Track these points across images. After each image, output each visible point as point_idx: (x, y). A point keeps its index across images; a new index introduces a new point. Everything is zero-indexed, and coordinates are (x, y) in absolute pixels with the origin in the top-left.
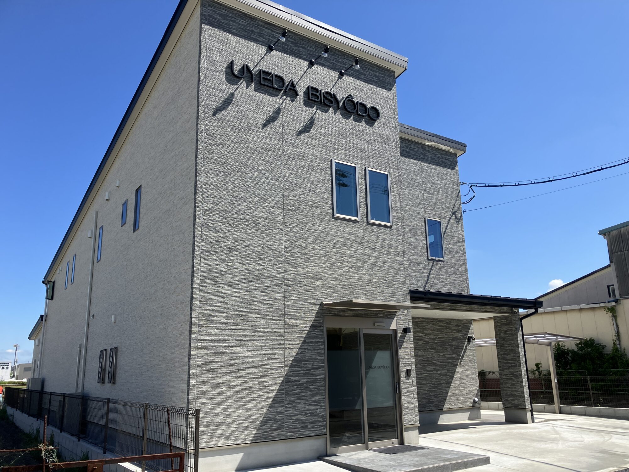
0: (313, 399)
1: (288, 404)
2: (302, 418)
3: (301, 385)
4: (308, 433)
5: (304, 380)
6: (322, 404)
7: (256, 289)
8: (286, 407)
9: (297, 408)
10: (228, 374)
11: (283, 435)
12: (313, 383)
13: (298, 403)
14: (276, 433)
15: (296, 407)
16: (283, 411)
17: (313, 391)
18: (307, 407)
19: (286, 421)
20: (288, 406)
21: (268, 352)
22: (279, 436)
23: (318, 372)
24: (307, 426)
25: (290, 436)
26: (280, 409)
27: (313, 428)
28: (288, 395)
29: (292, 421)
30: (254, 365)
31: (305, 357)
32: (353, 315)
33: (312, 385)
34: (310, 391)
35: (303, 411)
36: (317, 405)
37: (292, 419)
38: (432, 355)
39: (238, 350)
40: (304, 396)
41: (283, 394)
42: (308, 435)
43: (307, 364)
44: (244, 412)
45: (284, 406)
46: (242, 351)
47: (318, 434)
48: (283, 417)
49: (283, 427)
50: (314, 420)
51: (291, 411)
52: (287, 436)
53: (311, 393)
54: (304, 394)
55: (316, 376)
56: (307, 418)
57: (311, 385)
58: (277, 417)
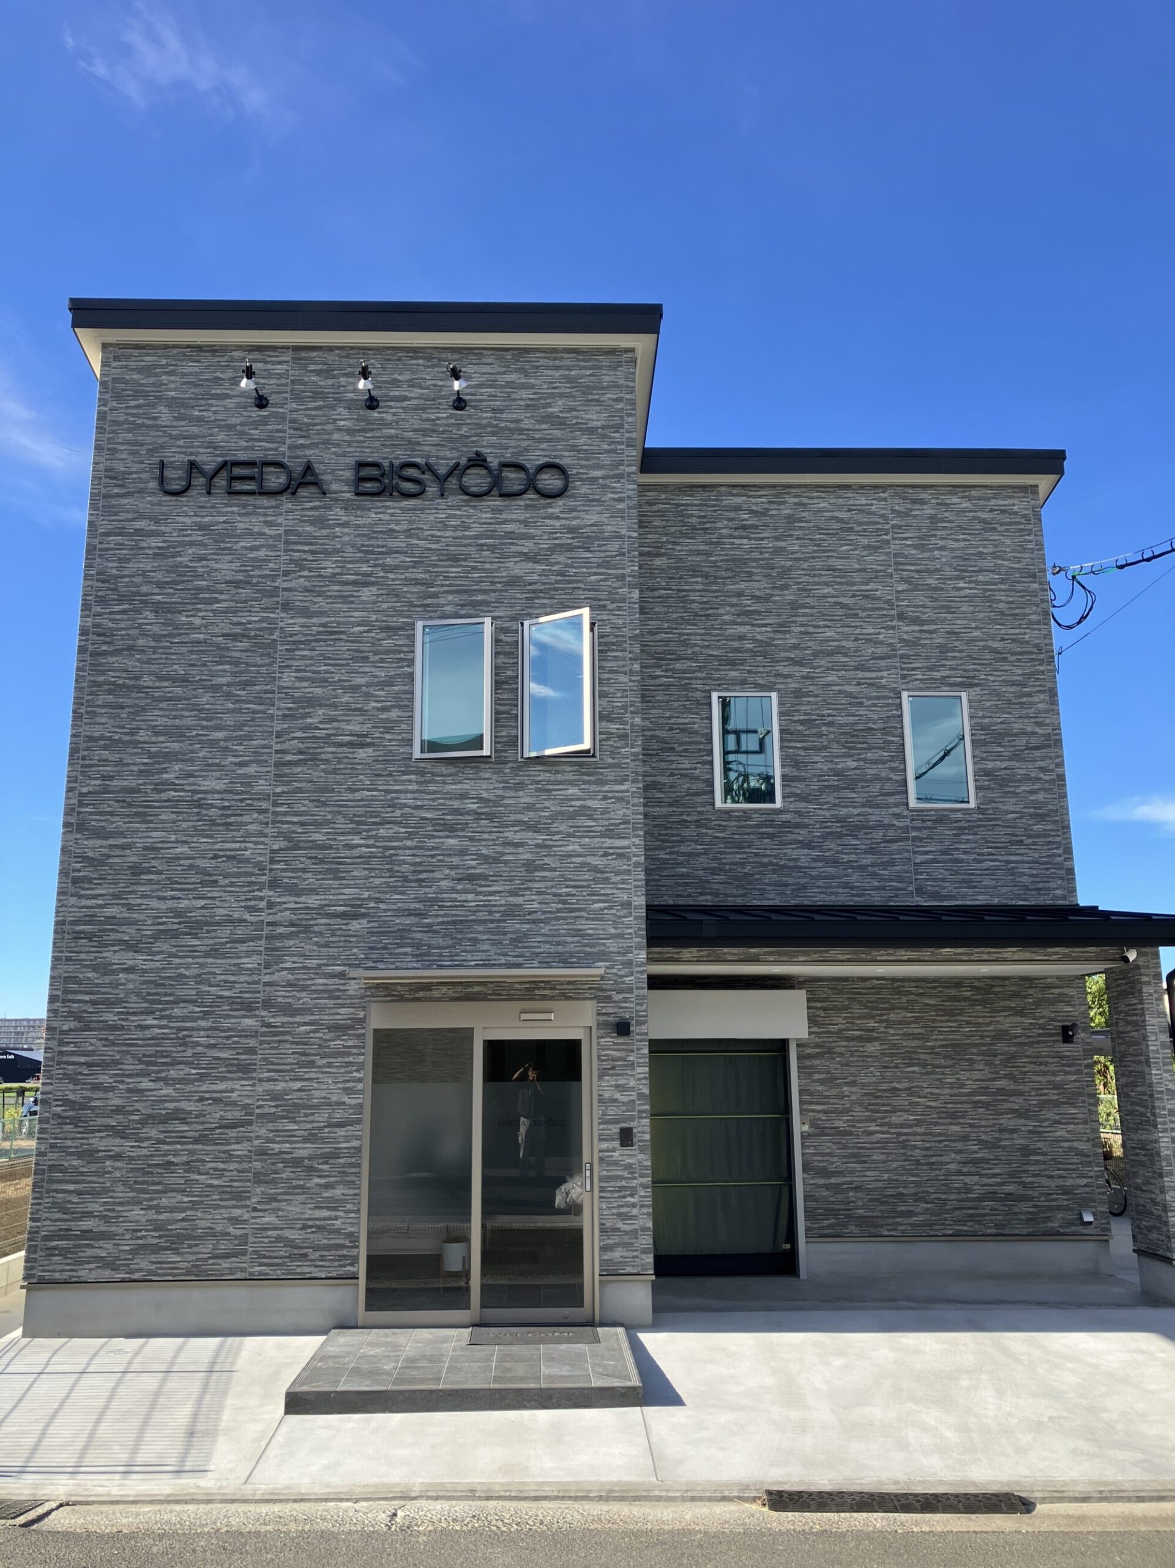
0: (326, 1195)
1: (259, 1202)
2: (293, 1235)
3: (297, 1162)
4: (306, 1270)
5: (304, 1151)
6: (349, 1206)
7: (193, 951)
8: (255, 1210)
9: (280, 1213)
10: (120, 1133)
11: (243, 1270)
12: (327, 1158)
13: (285, 1201)
14: (225, 1264)
15: (279, 1210)
16: (246, 1216)
17: (328, 1176)
18: (310, 1212)
19: (251, 1239)
20: (259, 1207)
21: (214, 1087)
22: (232, 1271)
23: (343, 1133)
24: (305, 1255)
25: (260, 1273)
26: (237, 1212)
27: (322, 1260)
28: (259, 1182)
29: (266, 1240)
30: (179, 1116)
31: (308, 1099)
32: (457, 995)
33: (326, 1163)
34: (319, 1176)
35: (298, 1219)
36: (335, 1209)
37: (267, 1237)
38: (911, 1080)
39: (145, 1084)
40: (302, 1187)
41: (249, 1181)
42: (308, 1276)
43: (313, 1114)
44: (152, 1215)
45: (248, 1206)
46: (151, 1085)
47: (334, 1274)
48: (245, 1231)
49: (244, 1253)
50: (326, 1241)
51: (266, 1220)
52: (251, 1274)
53: (322, 1181)
54: (302, 1183)
55: (339, 1143)
56: (308, 1236)
57: (322, 1164)
58: (231, 1230)
